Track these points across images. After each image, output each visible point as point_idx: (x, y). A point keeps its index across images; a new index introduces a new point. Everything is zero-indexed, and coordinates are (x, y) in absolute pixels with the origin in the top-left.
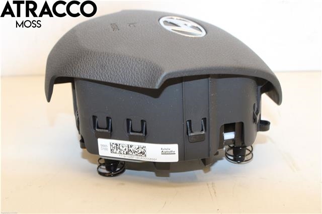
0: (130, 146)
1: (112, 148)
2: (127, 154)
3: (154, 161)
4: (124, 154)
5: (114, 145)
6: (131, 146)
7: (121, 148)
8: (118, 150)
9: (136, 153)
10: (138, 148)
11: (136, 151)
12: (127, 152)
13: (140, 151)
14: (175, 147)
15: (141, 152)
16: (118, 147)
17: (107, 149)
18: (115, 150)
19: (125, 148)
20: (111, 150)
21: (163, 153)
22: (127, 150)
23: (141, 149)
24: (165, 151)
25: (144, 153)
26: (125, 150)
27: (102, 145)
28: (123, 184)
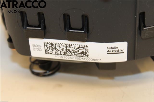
0: (68, 46)
1: (46, 48)
2: (65, 54)
3: (97, 62)
4: (61, 54)
5: (48, 45)
6: (70, 46)
7: (58, 48)
8: (54, 51)
9: (76, 53)
10: (79, 48)
11: (76, 51)
12: (65, 53)
13: (80, 51)
14: (123, 46)
15: (82, 53)
16: (54, 47)
17: (40, 50)
18: (50, 50)
19: (62, 47)
20: (46, 51)
21: (109, 53)
22: (65, 50)
23: (82, 49)
24: (112, 50)
25: (86, 53)
26: (63, 50)
27: (34, 46)
28: (60, 86)
